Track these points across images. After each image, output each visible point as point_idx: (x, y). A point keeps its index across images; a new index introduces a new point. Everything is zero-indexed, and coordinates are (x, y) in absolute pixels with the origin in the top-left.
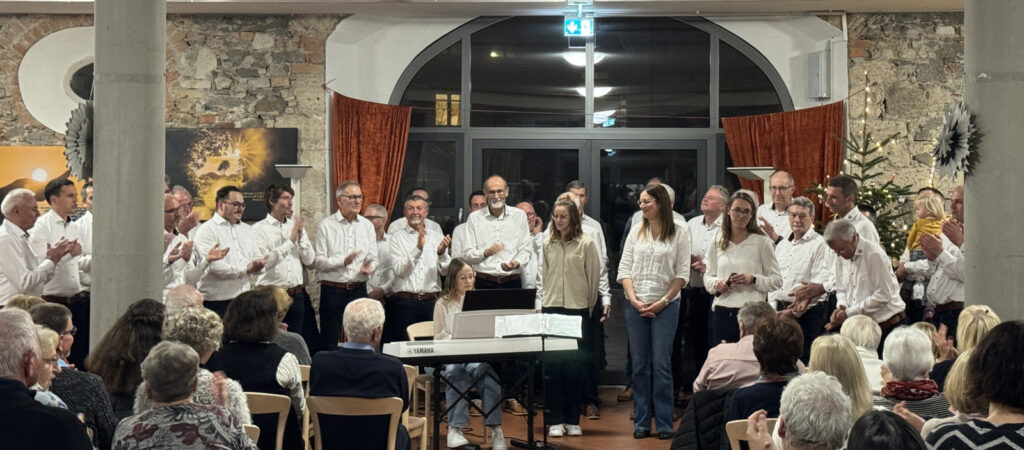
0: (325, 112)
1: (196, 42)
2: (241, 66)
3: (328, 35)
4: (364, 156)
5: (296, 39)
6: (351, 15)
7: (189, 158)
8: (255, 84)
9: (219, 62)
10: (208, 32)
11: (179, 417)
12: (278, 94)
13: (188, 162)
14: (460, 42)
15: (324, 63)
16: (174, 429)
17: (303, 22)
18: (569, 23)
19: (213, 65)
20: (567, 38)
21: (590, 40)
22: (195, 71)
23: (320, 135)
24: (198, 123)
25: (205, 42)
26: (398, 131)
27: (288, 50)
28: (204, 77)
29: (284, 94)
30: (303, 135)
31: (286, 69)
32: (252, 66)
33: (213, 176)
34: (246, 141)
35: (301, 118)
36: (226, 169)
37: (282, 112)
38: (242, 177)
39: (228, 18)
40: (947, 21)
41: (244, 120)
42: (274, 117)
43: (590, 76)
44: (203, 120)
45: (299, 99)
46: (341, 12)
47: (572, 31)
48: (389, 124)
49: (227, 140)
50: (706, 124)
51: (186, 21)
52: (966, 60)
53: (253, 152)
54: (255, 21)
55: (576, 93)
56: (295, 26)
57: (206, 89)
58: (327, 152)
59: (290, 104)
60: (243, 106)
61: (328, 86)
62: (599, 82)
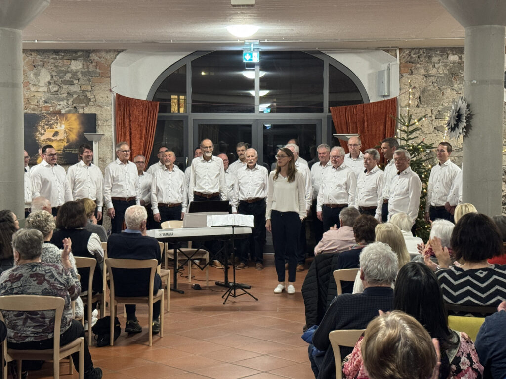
0: (111, 104)
1: (38, 65)
2: (64, 79)
3: (112, 62)
4: (133, 129)
5: (94, 64)
6: (125, 50)
7: (37, 130)
8: (72, 89)
9: (52, 76)
10: (45, 60)
11: (34, 270)
12: (85, 94)
13: (36, 132)
14: (186, 65)
15: (110, 77)
16: (31, 276)
17: (98, 54)
18: (245, 54)
19: (49, 78)
20: (244, 63)
21: (258, 64)
22: (39, 82)
23: (109, 117)
24: (41, 111)
25: (44, 66)
26: (151, 114)
27: (90, 70)
28: (44, 85)
29: (89, 94)
30: (99, 117)
31: (89, 80)
32: (70, 78)
33: (50, 140)
34: (68, 121)
35: (98, 107)
36: (57, 136)
37: (87, 104)
38: (66, 140)
39: (56, 52)
40: (454, 52)
41: (67, 109)
42: (83, 107)
43: (257, 84)
44: (44, 109)
45: (97, 97)
46: (120, 48)
47: (247, 59)
48: (147, 111)
49: (57, 120)
50: (321, 110)
51: (33, 54)
52: (466, 74)
53: (71, 127)
54: (71, 53)
55: (249, 94)
56: (94, 56)
57: (45, 92)
58: (113, 126)
59: (92, 100)
60: (65, 101)
61: (112, 90)
62: (262, 88)
